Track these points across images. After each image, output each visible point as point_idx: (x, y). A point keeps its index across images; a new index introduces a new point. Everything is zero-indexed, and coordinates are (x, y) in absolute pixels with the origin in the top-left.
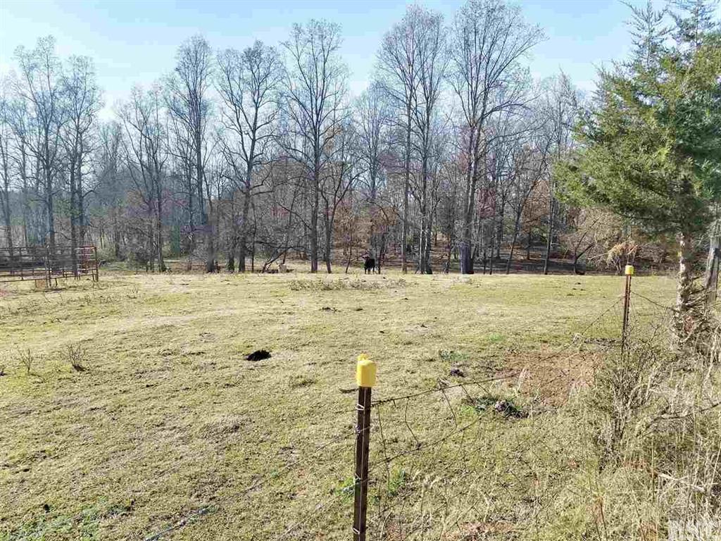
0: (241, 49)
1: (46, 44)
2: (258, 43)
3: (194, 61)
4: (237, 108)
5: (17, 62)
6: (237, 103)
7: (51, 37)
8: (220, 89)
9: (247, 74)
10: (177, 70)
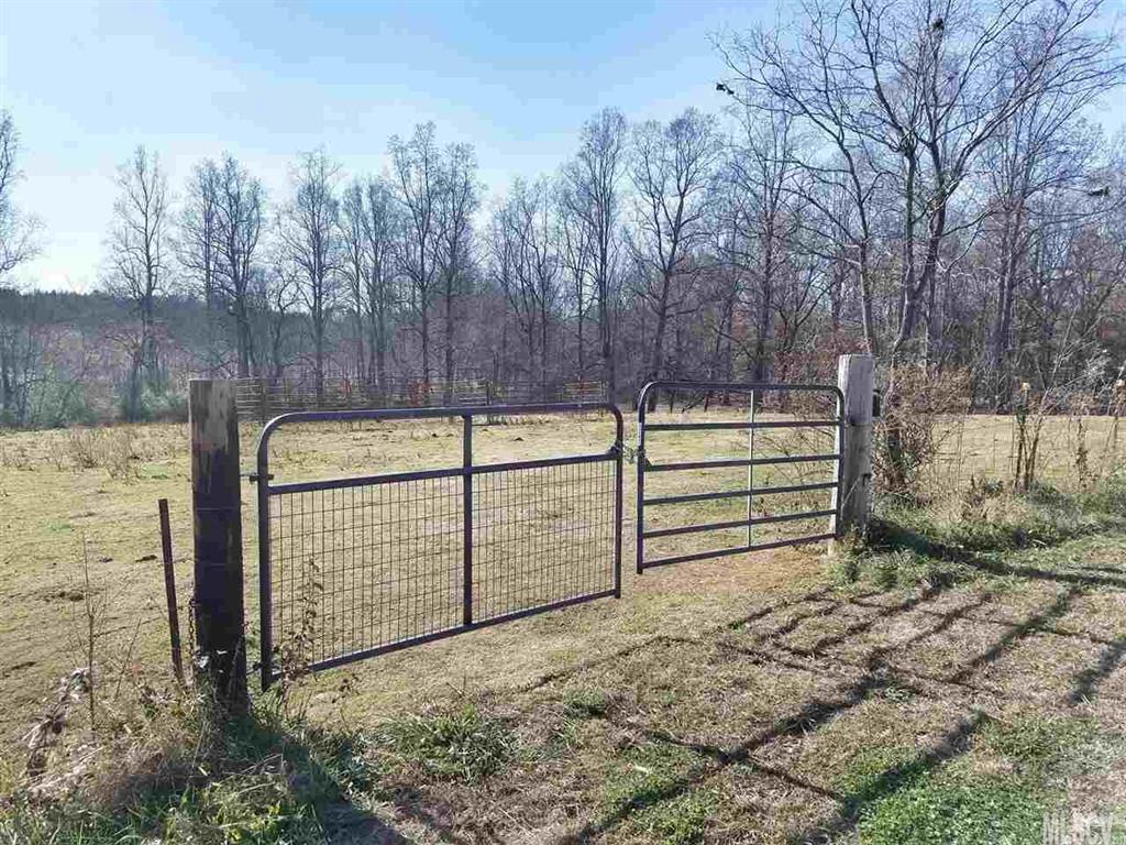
0: (666, 121)
1: (425, 133)
2: (691, 112)
3: (602, 142)
4: (657, 201)
5: (391, 157)
6: (656, 194)
7: (430, 124)
8: (633, 175)
9: (671, 154)
10: (582, 155)
